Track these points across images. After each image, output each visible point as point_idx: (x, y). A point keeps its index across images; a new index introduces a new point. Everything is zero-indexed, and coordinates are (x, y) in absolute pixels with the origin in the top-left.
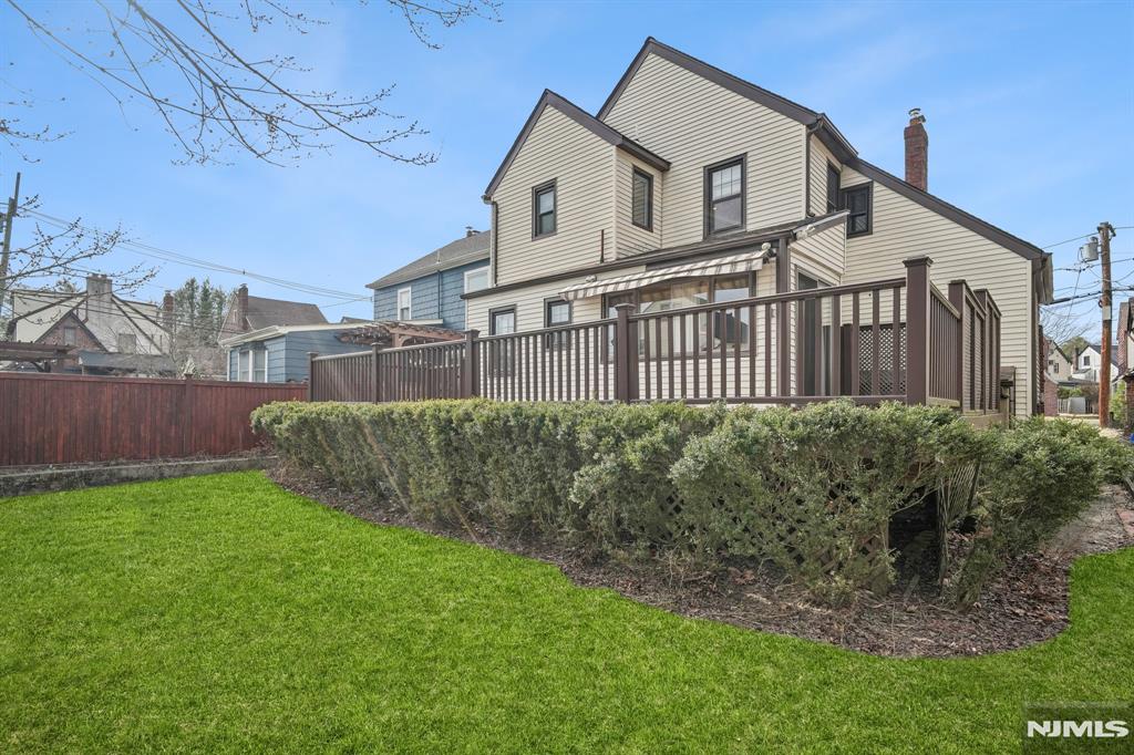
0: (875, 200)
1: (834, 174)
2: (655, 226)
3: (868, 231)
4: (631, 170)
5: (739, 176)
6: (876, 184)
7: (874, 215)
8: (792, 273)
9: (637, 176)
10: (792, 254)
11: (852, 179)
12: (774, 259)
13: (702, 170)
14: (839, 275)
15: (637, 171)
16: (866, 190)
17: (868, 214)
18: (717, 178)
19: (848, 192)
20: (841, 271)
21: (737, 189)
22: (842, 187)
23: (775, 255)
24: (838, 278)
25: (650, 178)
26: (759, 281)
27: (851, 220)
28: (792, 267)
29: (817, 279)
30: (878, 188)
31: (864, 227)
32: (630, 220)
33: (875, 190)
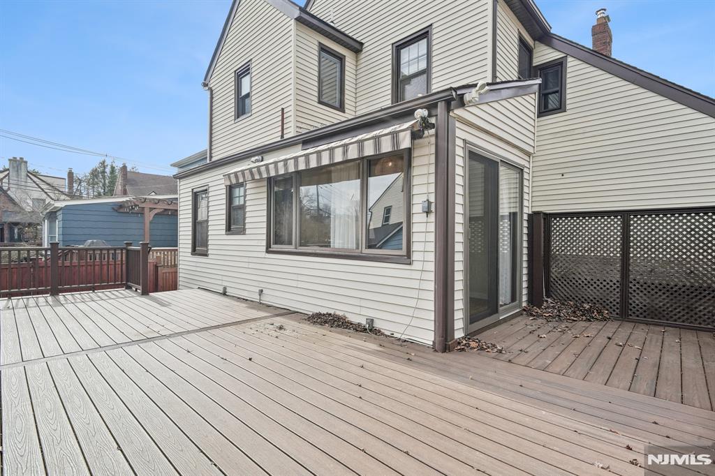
0: (568, 76)
1: (526, 51)
2: (346, 106)
3: (561, 108)
4: (317, 48)
5: (425, 51)
6: (570, 59)
7: (568, 91)
8: (459, 151)
9: (323, 54)
10: (458, 124)
11: (544, 55)
12: (432, 131)
13: (390, 47)
14: (528, 154)
15: (323, 49)
16: (558, 67)
17: (561, 92)
18: (406, 55)
19: (541, 70)
20: (531, 150)
21: (423, 65)
22: (534, 65)
23: (432, 126)
24: (527, 158)
25: (341, 59)
26: (415, 163)
27: (544, 97)
28: (459, 142)
29: (497, 159)
30: (572, 63)
31: (557, 104)
32: (316, 99)
33: (569, 65)
